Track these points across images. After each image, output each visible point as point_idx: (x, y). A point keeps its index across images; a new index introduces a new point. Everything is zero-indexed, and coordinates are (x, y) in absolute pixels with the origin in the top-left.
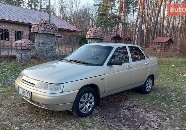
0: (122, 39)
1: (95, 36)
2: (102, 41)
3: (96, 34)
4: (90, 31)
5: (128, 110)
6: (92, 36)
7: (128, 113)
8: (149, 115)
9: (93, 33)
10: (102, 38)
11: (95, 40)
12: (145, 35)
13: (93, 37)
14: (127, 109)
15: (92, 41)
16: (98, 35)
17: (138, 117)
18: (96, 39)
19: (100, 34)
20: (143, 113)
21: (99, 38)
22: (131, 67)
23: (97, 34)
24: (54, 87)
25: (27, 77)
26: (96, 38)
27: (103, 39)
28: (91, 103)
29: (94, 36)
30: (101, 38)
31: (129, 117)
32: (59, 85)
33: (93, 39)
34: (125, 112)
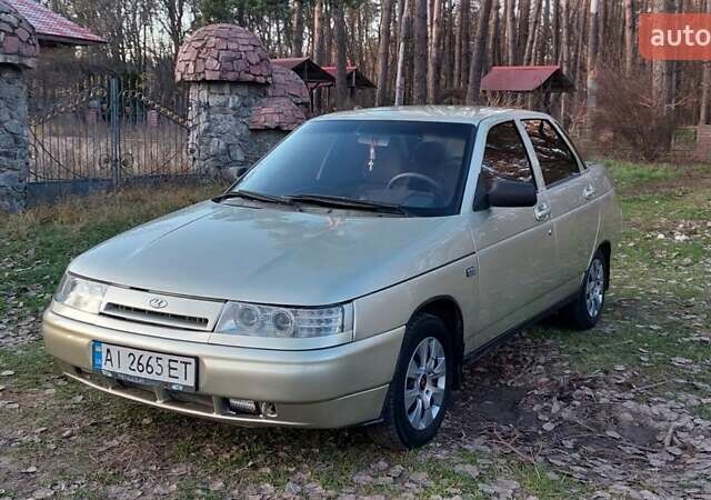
0: (331, 79)
1: (228, 65)
2: (266, 94)
3: (232, 60)
4: (200, 44)
5: (559, 399)
6: (212, 68)
7: (567, 414)
8: (655, 410)
9: (215, 54)
10: (263, 80)
11: (226, 89)
12: (434, 55)
13: (215, 76)
14: (555, 399)
15: (210, 93)
16: (241, 65)
17: (616, 421)
18: (236, 83)
19: (254, 59)
20: (630, 404)
21: (250, 77)
22: (549, 214)
23: (235, 59)
24: (312, 321)
25: (132, 288)
26: (231, 76)
27: (267, 84)
28: (435, 383)
29: (223, 70)
30: (258, 79)
31: (580, 428)
32: (333, 309)
33: (219, 83)
34: (553, 411)
